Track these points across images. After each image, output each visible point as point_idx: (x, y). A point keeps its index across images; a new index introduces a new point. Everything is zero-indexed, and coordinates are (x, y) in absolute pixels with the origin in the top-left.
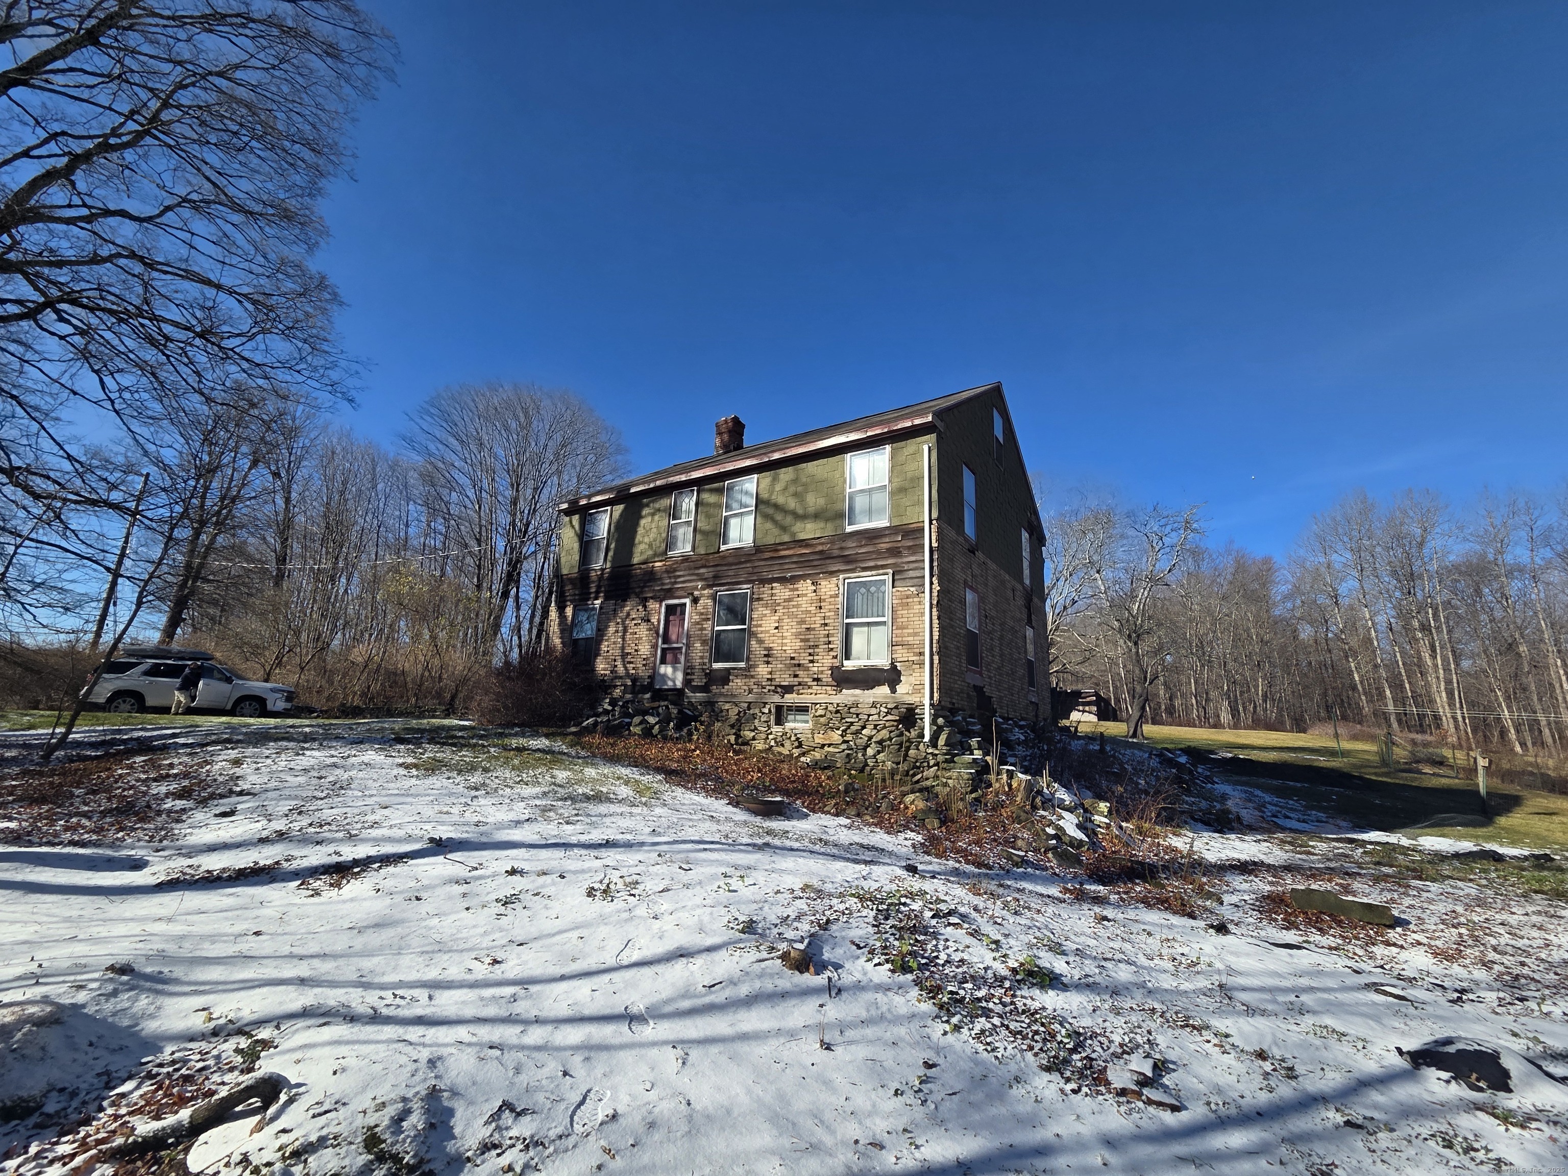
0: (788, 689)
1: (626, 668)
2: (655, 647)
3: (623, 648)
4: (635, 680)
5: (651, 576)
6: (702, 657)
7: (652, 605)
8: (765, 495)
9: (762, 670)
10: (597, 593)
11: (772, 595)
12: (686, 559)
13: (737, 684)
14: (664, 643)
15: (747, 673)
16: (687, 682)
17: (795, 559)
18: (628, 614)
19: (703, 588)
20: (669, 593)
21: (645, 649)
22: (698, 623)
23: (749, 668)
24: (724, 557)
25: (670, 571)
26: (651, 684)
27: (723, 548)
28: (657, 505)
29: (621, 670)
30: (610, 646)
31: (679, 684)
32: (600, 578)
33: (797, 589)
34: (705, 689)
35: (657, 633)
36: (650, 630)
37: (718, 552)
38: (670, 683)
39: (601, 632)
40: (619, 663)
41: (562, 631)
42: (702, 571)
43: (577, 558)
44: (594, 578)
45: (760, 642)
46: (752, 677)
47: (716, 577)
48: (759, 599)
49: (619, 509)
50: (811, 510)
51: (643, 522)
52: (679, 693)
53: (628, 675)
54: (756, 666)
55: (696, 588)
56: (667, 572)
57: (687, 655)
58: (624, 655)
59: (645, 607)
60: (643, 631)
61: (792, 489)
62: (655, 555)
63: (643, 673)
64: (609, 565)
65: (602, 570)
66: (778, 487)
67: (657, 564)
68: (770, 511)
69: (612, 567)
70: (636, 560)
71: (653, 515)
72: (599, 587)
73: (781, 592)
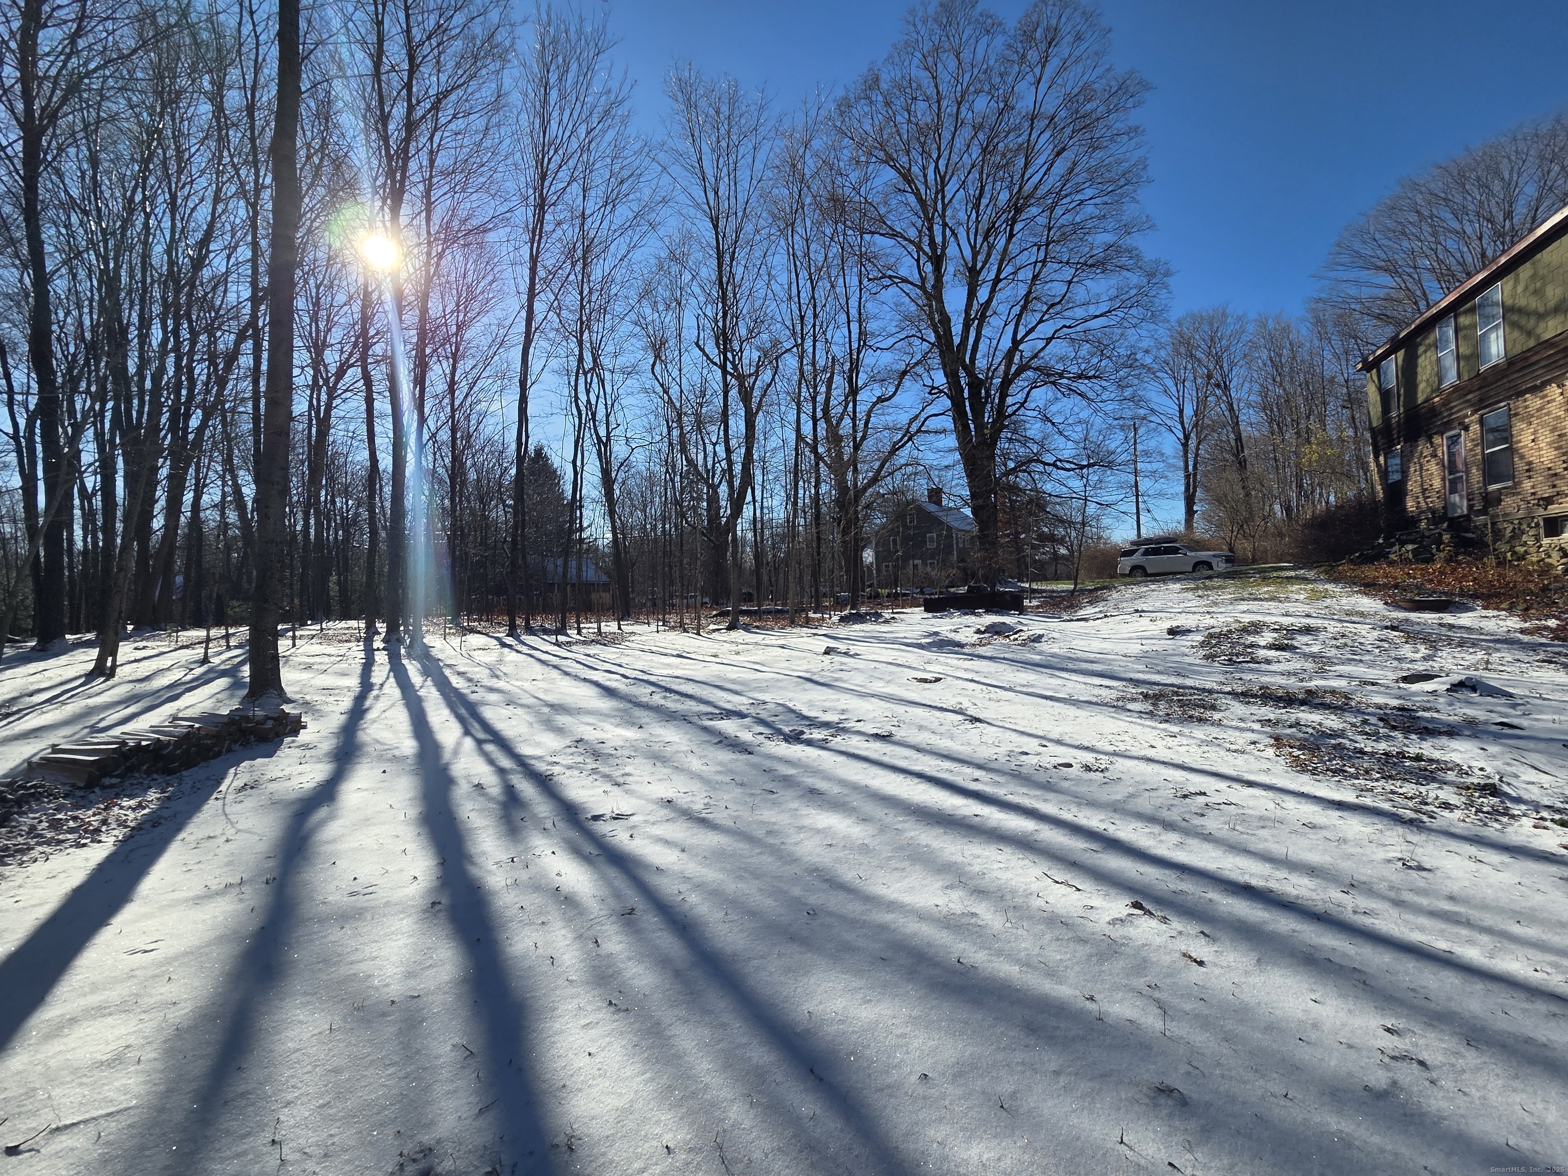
0: (1548, 501)
1: (1426, 503)
2: (1443, 479)
3: (1422, 485)
4: (1433, 511)
5: (1433, 412)
6: (1478, 482)
7: (1437, 440)
8: (1509, 302)
9: (1527, 485)
10: (1399, 438)
11: (1526, 407)
12: (1456, 389)
13: (1509, 503)
14: (1450, 474)
15: (1514, 490)
16: (1470, 507)
17: (1543, 363)
18: (1422, 453)
19: (1472, 415)
20: (1448, 426)
21: (1437, 483)
22: (1471, 450)
23: (1517, 484)
24: (1485, 378)
25: (1446, 403)
26: (1445, 513)
27: (1483, 369)
28: (1427, 342)
29: (1423, 504)
30: (1413, 486)
31: (1466, 512)
32: (1398, 423)
33: (1546, 396)
34: (1484, 511)
35: (1443, 465)
36: (1437, 464)
37: (1478, 375)
38: (1459, 511)
39: (1405, 473)
40: (1421, 499)
41: (1380, 478)
42: (1469, 397)
43: (1380, 409)
44: (1394, 426)
45: (1522, 457)
46: (1519, 493)
47: (1481, 400)
48: (1516, 414)
49: (1401, 354)
50: (1552, 304)
51: (1420, 360)
52: (1467, 517)
53: (1429, 509)
54: (1520, 483)
55: (1466, 416)
56: (1444, 405)
57: (1467, 480)
58: (1424, 491)
59: (1431, 443)
60: (1433, 467)
61: (1532, 288)
62: (1433, 391)
63: (1439, 505)
64: (1402, 410)
65: (1399, 416)
66: (1520, 289)
67: (1436, 399)
68: (1515, 317)
69: (1405, 411)
70: (1420, 401)
71: (1425, 352)
72: (1399, 432)
73: (1533, 402)
